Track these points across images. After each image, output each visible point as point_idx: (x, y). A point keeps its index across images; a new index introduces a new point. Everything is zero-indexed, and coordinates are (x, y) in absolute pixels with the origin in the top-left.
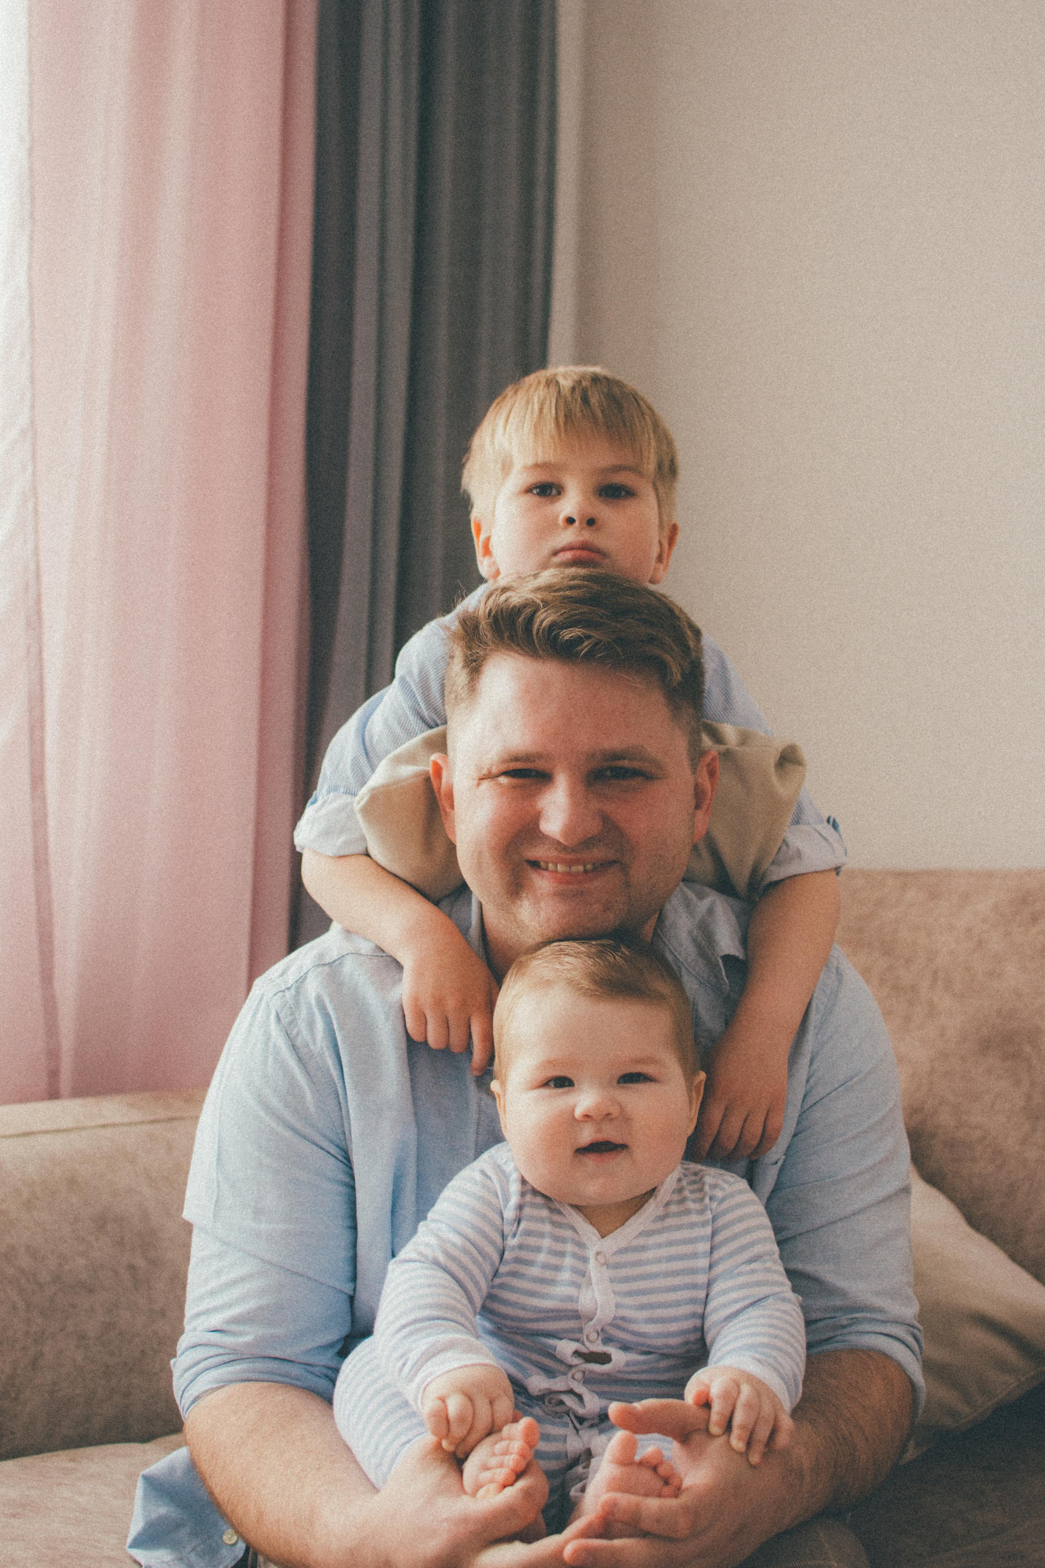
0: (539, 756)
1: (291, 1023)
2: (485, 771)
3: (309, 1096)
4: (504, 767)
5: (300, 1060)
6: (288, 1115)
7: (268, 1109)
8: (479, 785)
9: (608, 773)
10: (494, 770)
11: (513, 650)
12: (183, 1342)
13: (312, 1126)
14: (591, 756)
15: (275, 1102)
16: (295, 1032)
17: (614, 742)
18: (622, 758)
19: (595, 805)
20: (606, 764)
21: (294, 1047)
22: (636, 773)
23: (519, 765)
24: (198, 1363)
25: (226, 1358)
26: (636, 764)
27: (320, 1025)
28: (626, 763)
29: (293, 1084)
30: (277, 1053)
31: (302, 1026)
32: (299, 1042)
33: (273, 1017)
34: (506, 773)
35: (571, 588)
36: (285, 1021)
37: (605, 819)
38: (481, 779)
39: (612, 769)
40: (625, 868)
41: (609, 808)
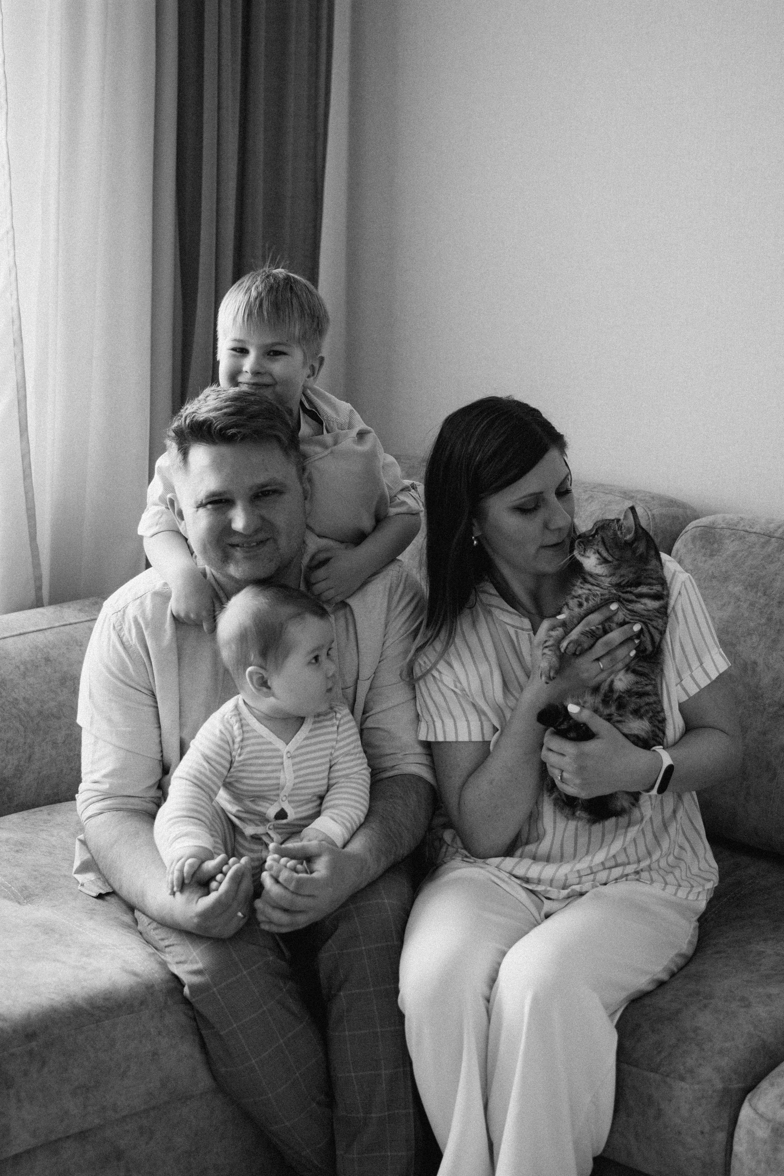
0: (225, 492)
1: (120, 630)
2: (199, 503)
3: (130, 665)
4: (209, 500)
5: (125, 648)
6: (121, 677)
7: (112, 673)
8: (197, 511)
9: (260, 494)
10: (204, 502)
11: (204, 442)
12: (82, 787)
13: (133, 681)
14: (251, 489)
15: (114, 669)
16: (122, 634)
17: (261, 478)
18: (266, 486)
19: (257, 512)
20: (260, 490)
21: (122, 643)
22: (275, 492)
23: (216, 498)
24: (89, 799)
25: (101, 797)
26: (274, 487)
27: (134, 631)
28: (269, 488)
29: (123, 662)
30: (114, 647)
31: (126, 632)
32: (124, 639)
33: (112, 627)
34: (210, 503)
35: (227, 407)
36: (118, 628)
37: (263, 518)
38: (198, 507)
39: (262, 492)
40: (275, 541)
41: (264, 512)
